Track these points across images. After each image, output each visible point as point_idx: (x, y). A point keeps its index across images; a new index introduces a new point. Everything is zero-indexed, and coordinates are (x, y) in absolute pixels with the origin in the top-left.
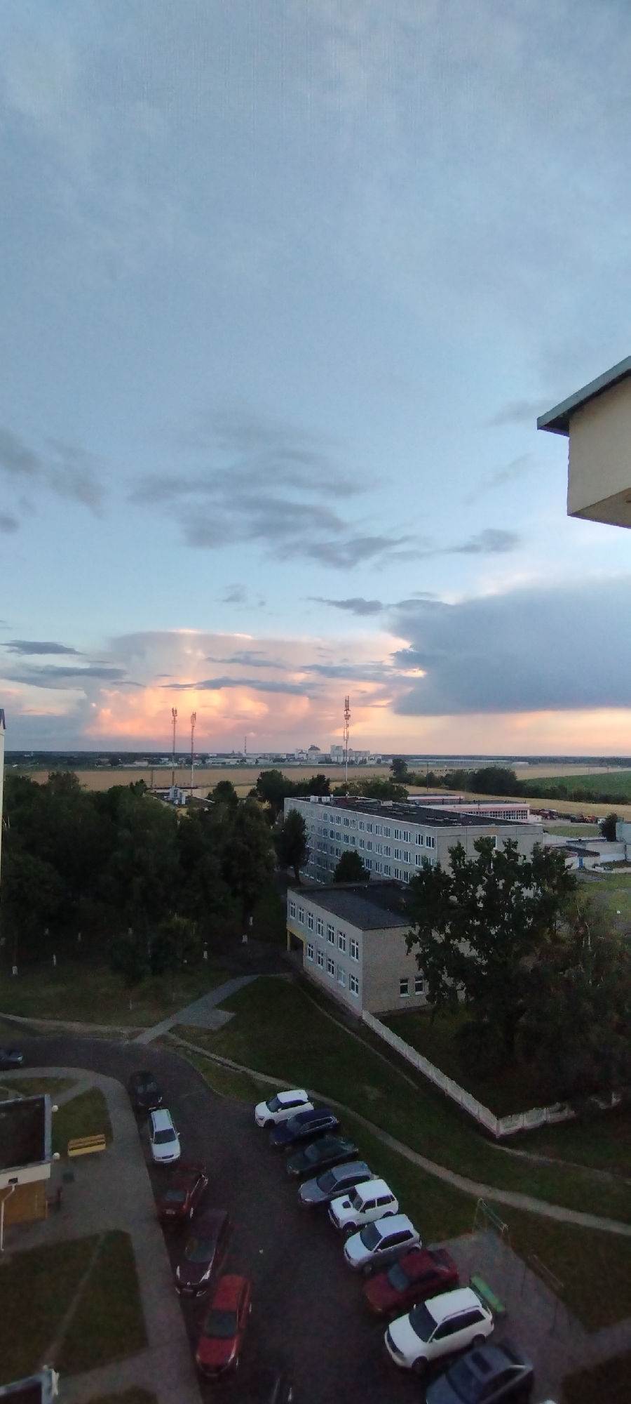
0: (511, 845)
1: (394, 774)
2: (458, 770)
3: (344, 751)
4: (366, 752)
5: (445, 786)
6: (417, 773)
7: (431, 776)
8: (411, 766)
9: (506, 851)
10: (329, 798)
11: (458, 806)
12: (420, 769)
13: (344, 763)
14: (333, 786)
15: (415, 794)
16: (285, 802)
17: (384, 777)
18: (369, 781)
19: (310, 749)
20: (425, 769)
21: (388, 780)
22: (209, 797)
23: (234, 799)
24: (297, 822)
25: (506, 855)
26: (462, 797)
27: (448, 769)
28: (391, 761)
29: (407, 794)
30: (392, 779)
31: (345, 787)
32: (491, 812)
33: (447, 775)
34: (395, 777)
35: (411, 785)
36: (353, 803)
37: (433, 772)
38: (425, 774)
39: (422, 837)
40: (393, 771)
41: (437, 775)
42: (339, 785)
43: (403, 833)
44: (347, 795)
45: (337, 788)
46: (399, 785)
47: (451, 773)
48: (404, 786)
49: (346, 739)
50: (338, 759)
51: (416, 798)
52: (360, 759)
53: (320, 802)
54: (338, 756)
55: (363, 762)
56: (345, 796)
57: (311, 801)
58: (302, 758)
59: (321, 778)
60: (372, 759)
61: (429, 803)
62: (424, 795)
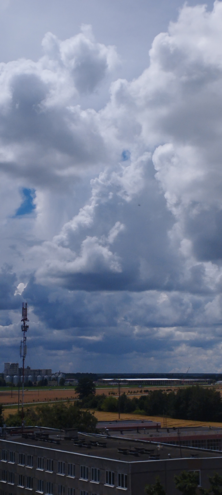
1: (81, 397)
2: (155, 391)
3: (20, 369)
4: (47, 370)
5: (140, 411)
6: (108, 396)
7: (123, 398)
8: (100, 386)
12: (110, 389)
13: (20, 385)
14: (6, 413)
15: (106, 421)
17: (68, 400)
18: (51, 406)
20: (116, 390)
21: (73, 403)
27: (143, 390)
28: (76, 382)
29: (95, 421)
30: (77, 404)
31: (22, 415)
32: (193, 442)
33: (143, 398)
34: (81, 401)
35: (100, 410)
36: (31, 434)
37: (126, 394)
38: (117, 397)
39: (113, 474)
40: (79, 394)
41: (131, 397)
42: (14, 411)
43: (90, 471)
44: (23, 424)
45: (11, 416)
46: (85, 411)
47: (146, 394)
48: (91, 411)
49: (22, 355)
50: (12, 379)
51: (105, 426)
52: (39, 378)
54: (12, 375)
55: (44, 383)
56: (21, 426)
60: (54, 379)
61: (121, 431)
62: (116, 421)
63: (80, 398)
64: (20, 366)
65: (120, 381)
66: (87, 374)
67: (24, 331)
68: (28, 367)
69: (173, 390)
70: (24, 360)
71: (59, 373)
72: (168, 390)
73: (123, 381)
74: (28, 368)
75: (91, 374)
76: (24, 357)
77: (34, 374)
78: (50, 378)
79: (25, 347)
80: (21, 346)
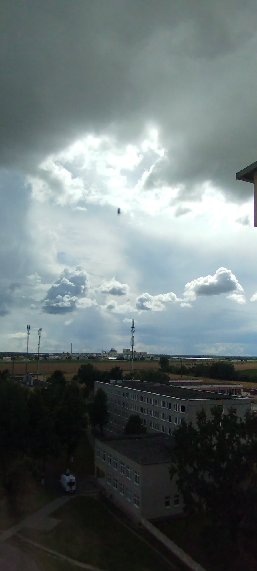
0: (233, 411)
2: (200, 364)
3: (131, 352)
4: (144, 353)
5: (192, 374)
6: (176, 366)
7: (183, 367)
8: (172, 362)
9: (229, 415)
10: (121, 381)
11: (200, 386)
12: (177, 363)
13: (131, 360)
14: (124, 374)
15: (174, 379)
16: (95, 383)
17: (156, 368)
18: (146, 370)
19: (111, 351)
20: (179, 363)
21: (158, 369)
22: (48, 380)
23: (63, 382)
24: (101, 396)
25: (229, 417)
26: (202, 381)
27: (194, 363)
28: (159, 359)
29: (169, 379)
30: (160, 370)
31: (132, 374)
32: (220, 390)
33: (193, 367)
35: (171, 373)
36: (136, 384)
37: (185, 365)
38: (180, 367)
39: (178, 405)
40: (161, 365)
41: (187, 367)
42: (128, 373)
43: (166, 403)
44: (132, 379)
45: (127, 375)
46: (164, 373)
47: (195, 366)
48: (167, 374)
49: (132, 345)
50: (127, 357)
51: (174, 381)
52: (141, 357)
53: (116, 383)
54: (127, 355)
55: (143, 359)
56: (131, 380)
57: (111, 383)
58: (106, 356)
59: (117, 369)
60: (148, 357)
61: (183, 384)
62: (180, 379)
63: (161, 367)
64: (131, 350)
65: (182, 359)
66: (165, 355)
67: (133, 333)
69: (209, 364)
70: (133, 347)
71: (151, 354)
72: (207, 364)
73: (183, 359)
74: (135, 351)
75: (167, 355)
77: (138, 354)
78: (146, 356)
79: (133, 341)
80: (131, 341)
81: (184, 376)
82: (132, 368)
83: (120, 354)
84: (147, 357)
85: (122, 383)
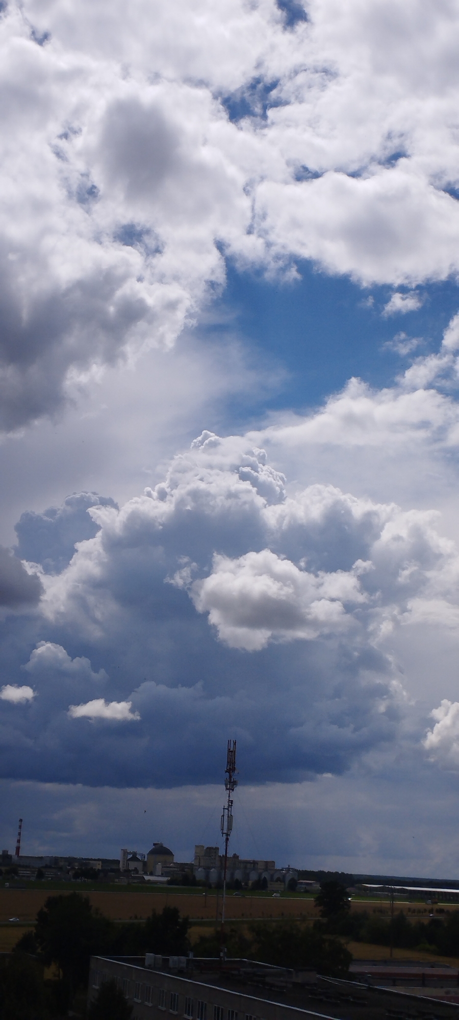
1: (324, 913)
2: (456, 911)
3: (221, 858)
4: (266, 862)
5: (428, 946)
6: (373, 916)
7: (399, 920)
8: (358, 898)
10: (183, 958)
12: (376, 905)
13: (219, 886)
14: (194, 933)
15: (367, 960)
16: (93, 965)
17: (302, 918)
18: (272, 925)
19: (152, 853)
20: (386, 903)
21: (310, 924)
27: (433, 908)
28: (317, 886)
29: (349, 959)
31: (221, 938)
33: (434, 922)
34: (325, 920)
35: (358, 939)
36: (235, 972)
37: (404, 914)
38: (387, 919)
40: (321, 908)
41: (413, 920)
42: (208, 931)
44: (222, 954)
45: (202, 939)
46: (332, 938)
47: (441, 917)
48: (343, 941)
49: (225, 831)
50: (207, 876)
51: (366, 969)
52: (254, 877)
53: (165, 966)
54: (207, 869)
55: (261, 885)
56: (219, 956)
57: (147, 964)
58: (136, 869)
59: (171, 914)
60: (278, 880)
61: (394, 979)
62: (385, 962)
63: (323, 916)
64: (222, 853)
65: (395, 890)
66: (337, 873)
67: (230, 790)
68: (235, 855)
70: (227, 839)
71: (288, 869)
73: (399, 891)
74: (236, 857)
75: (343, 873)
76: (227, 835)
77: (246, 868)
78: (272, 876)
79: (230, 818)
80: (223, 816)
81: (400, 953)
82: (221, 914)
83: (182, 866)
84: (276, 877)
85: (184, 965)
